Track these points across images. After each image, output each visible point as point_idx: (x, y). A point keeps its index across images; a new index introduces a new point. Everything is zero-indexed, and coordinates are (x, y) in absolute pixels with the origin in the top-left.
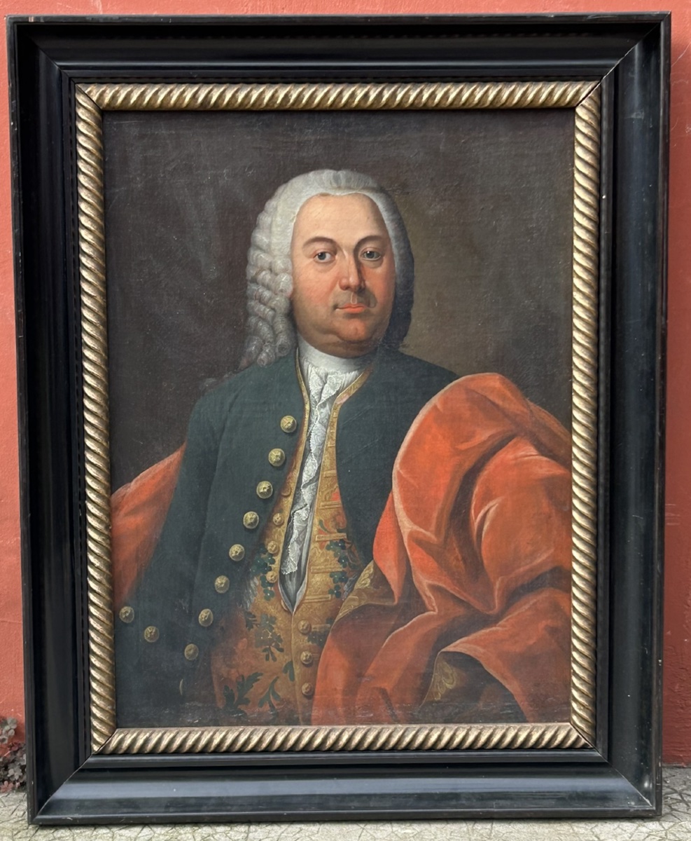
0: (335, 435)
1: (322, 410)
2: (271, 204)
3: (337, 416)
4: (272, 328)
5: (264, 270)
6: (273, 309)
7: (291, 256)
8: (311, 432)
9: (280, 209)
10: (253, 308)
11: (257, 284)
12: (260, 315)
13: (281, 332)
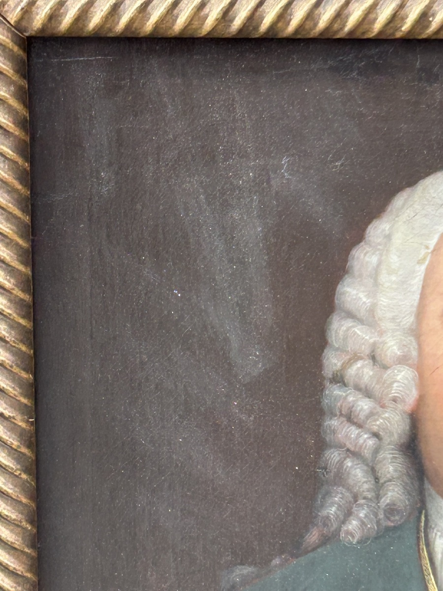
2: (377, 230)
4: (373, 471)
5: (360, 358)
6: (376, 435)
7: (417, 332)
9: (398, 239)
10: (334, 432)
11: (345, 385)
12: (349, 446)
13: (390, 481)
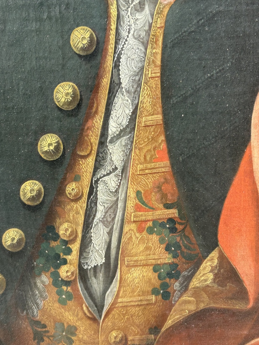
0: (159, 57)
1: (138, 16)
3: (163, 25)
8: (120, 54)
